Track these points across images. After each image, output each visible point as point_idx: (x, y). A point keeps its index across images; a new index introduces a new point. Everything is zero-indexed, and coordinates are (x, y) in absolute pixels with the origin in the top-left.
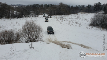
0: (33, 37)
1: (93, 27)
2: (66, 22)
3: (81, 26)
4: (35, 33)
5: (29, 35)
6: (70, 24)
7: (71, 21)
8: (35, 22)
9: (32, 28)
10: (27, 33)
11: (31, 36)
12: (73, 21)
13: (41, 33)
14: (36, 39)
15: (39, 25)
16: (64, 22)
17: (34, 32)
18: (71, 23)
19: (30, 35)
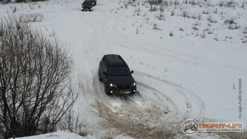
0: (22, 103)
2: (178, 21)
4: (36, 79)
6: (201, 29)
7: (205, 17)
8: (34, 27)
9: (19, 59)
11: (14, 95)
12: (215, 17)
13: (67, 81)
14: (42, 110)
16: (172, 21)
17: (31, 75)
18: (204, 24)
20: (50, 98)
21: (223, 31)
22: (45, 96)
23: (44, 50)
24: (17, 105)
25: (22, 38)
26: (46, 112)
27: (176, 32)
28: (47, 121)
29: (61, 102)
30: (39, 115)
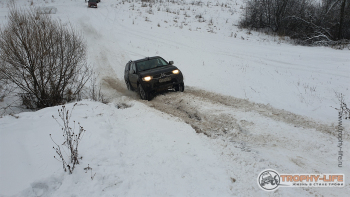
0: (49, 78)
1: (252, 32)
3: (215, 30)
4: (58, 60)
5: (32, 71)
7: (182, 12)
10: (23, 63)
11: (42, 74)
14: (65, 83)
15: (70, 32)
19: (37, 72)
20: (71, 75)
21: (195, 23)
22: (67, 73)
23: (63, 37)
24: (45, 81)
25: (44, 27)
26: (69, 86)
27: (162, 24)
28: (70, 92)
29: (80, 78)
30: (63, 88)
